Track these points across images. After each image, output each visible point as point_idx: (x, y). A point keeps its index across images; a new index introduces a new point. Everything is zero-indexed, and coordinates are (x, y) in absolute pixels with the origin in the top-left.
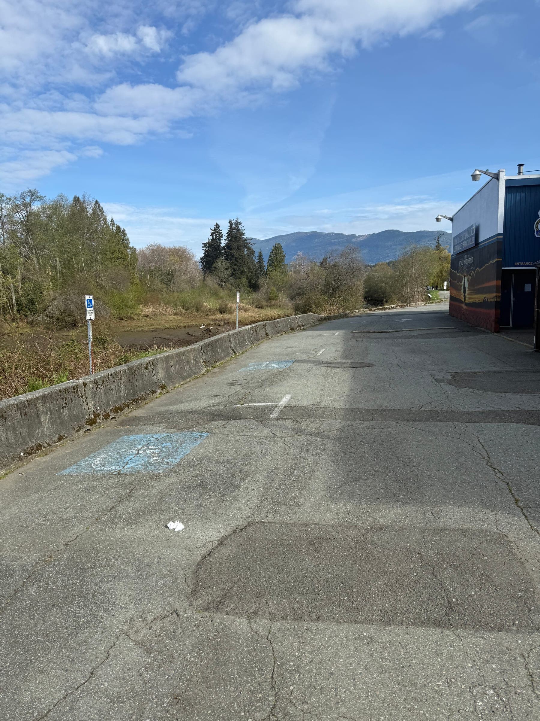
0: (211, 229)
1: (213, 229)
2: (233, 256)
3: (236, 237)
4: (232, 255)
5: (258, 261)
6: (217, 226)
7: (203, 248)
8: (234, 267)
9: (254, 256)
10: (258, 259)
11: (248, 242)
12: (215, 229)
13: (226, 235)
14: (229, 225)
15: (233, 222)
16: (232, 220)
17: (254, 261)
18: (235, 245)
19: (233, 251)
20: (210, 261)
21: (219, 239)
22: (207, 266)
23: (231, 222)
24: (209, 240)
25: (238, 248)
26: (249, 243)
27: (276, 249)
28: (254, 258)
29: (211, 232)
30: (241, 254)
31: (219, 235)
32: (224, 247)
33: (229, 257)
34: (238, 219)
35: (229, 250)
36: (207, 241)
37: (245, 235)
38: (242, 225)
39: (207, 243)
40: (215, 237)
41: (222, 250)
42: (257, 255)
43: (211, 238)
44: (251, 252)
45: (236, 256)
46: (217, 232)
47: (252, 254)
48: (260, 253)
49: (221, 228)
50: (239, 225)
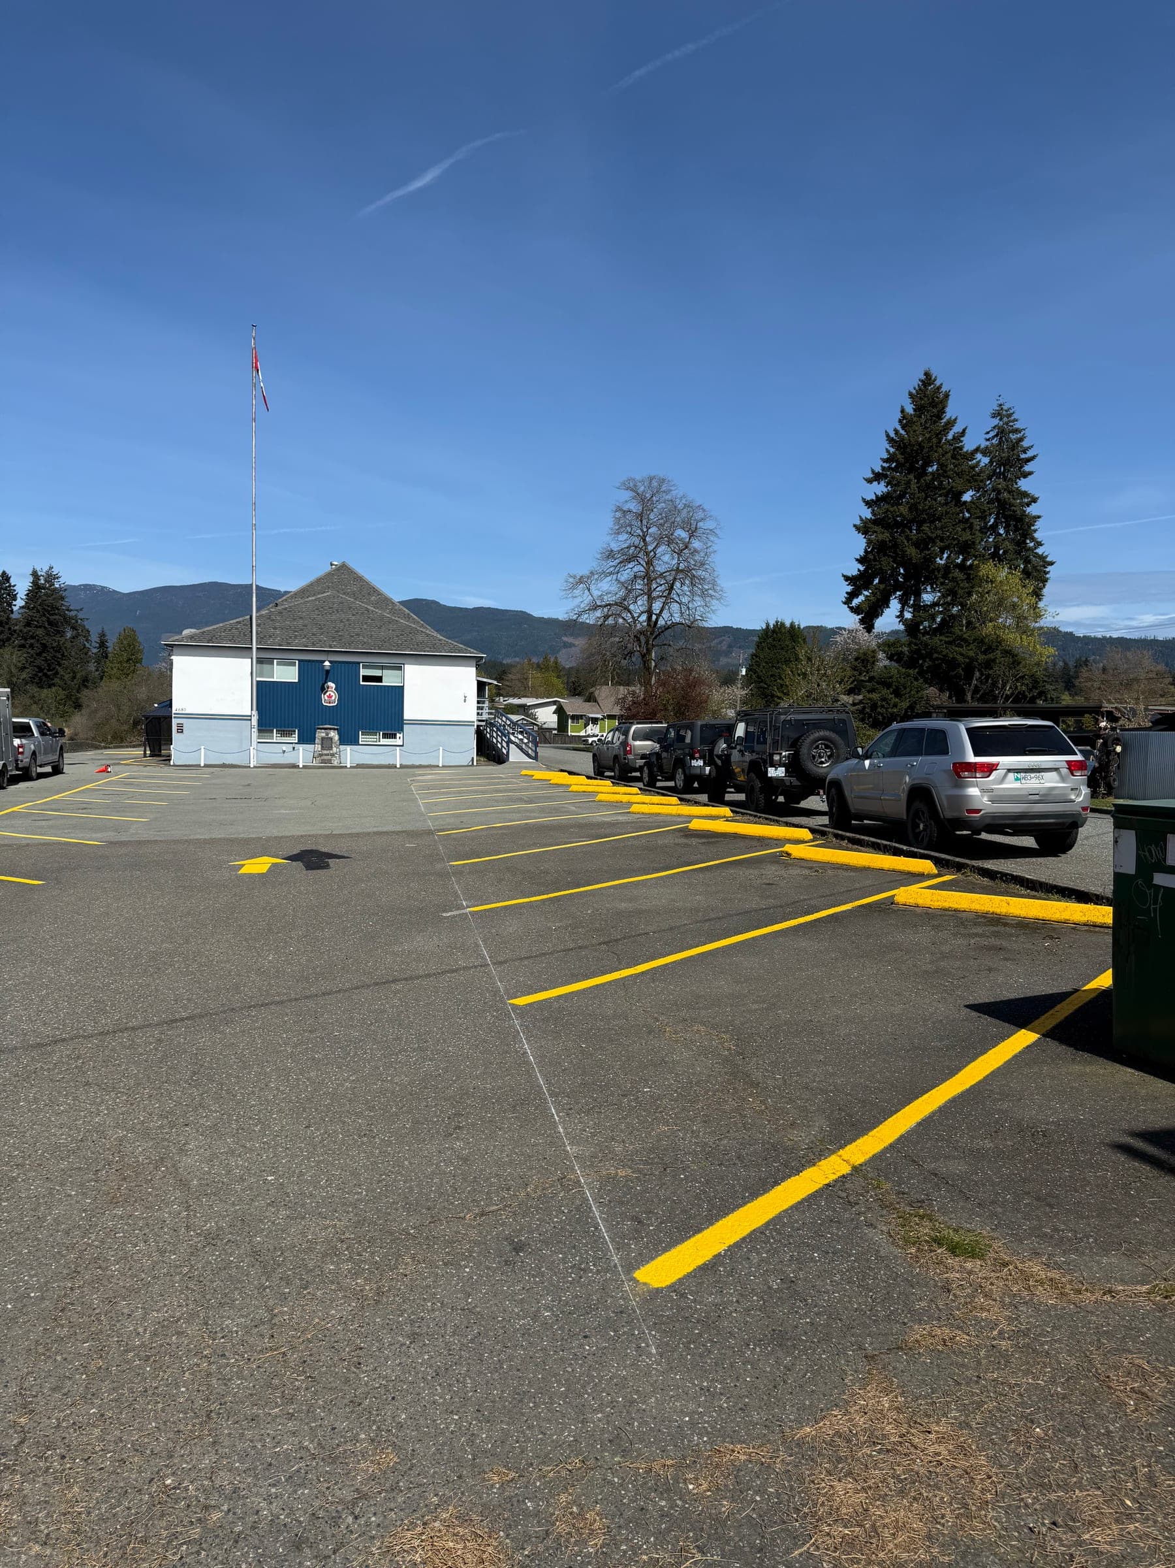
4: (35, 638)
5: (96, 650)
8: (38, 662)
9: (87, 640)
10: (98, 648)
11: (73, 613)
13: (24, 597)
14: (31, 579)
15: (40, 573)
16: (38, 569)
17: (89, 649)
18: (43, 618)
19: (39, 629)
21: (8, 602)
23: (35, 574)
25: (51, 625)
26: (77, 616)
27: (125, 638)
28: (88, 646)
30: (56, 637)
31: (9, 593)
32: (18, 620)
33: (30, 640)
34: (51, 568)
35: (29, 629)
38: (60, 579)
41: (15, 625)
42: (94, 638)
44: (81, 633)
45: (47, 640)
47: (84, 637)
48: (102, 635)
49: (12, 582)
50: (54, 579)
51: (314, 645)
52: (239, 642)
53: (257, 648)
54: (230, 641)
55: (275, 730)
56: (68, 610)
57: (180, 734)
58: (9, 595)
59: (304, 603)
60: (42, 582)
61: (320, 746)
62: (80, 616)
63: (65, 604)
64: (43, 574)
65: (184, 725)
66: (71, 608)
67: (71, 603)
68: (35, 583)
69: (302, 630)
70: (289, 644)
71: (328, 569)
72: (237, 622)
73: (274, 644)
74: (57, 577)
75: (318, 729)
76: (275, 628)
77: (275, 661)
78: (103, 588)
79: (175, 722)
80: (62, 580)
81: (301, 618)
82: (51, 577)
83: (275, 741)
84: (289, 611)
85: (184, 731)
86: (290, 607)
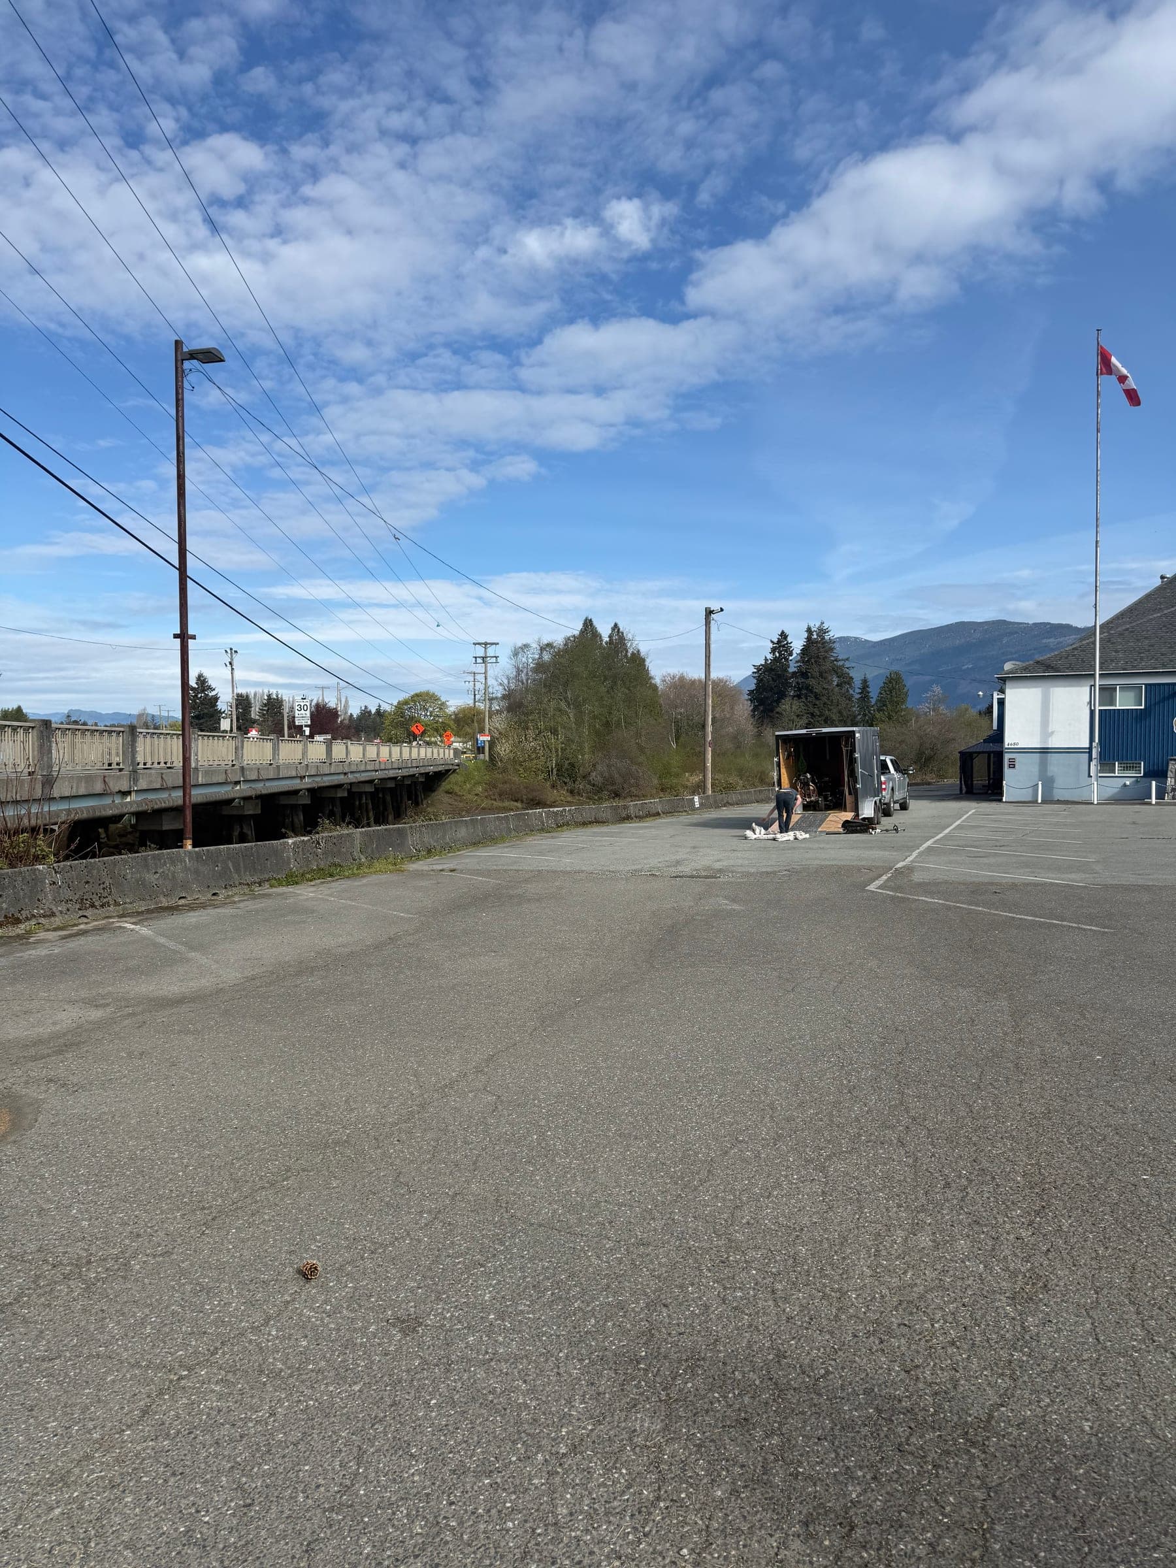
0: (772, 642)
1: (775, 640)
2: (811, 691)
3: (818, 657)
4: (809, 689)
5: (858, 696)
6: (784, 636)
7: (755, 675)
8: (811, 709)
9: (851, 687)
10: (860, 693)
11: (840, 663)
12: (779, 642)
13: (799, 652)
14: (806, 635)
15: (813, 630)
16: (812, 625)
17: (852, 696)
18: (815, 670)
19: (811, 682)
20: (767, 698)
21: (785, 658)
22: (761, 708)
23: (809, 630)
24: (766, 660)
25: (821, 675)
26: (843, 666)
27: (890, 682)
28: (851, 692)
29: (771, 645)
30: (826, 686)
31: (786, 651)
32: (794, 673)
33: (804, 692)
34: (822, 623)
35: (803, 680)
36: (763, 662)
37: (835, 651)
38: (830, 633)
39: (762, 665)
40: (777, 655)
41: (790, 678)
42: (857, 683)
43: (770, 656)
44: (846, 680)
45: (818, 690)
46: (784, 646)
47: (848, 684)
48: (865, 681)
49: (789, 639)
50: (825, 633)
51: (1164, 666)
52: (1078, 670)
53: (1100, 675)
54: (1067, 668)
55: (1117, 763)
56: (836, 660)
57: (1011, 770)
58: (787, 652)
59: (1148, 621)
60: (815, 637)
61: (1173, 780)
62: (847, 664)
63: (835, 655)
64: (815, 629)
65: (1017, 761)
66: (840, 658)
67: (840, 652)
68: (809, 639)
69: (1149, 651)
70: (1134, 667)
71: (1158, 582)
72: (1073, 649)
73: (1117, 669)
74: (826, 631)
75: (1171, 760)
76: (1116, 651)
77: (1118, 687)
78: (856, 638)
79: (1007, 757)
80: (831, 634)
81: (1146, 638)
82: (822, 631)
83: (1117, 775)
84: (1132, 632)
85: (1016, 766)
86: (1133, 627)
